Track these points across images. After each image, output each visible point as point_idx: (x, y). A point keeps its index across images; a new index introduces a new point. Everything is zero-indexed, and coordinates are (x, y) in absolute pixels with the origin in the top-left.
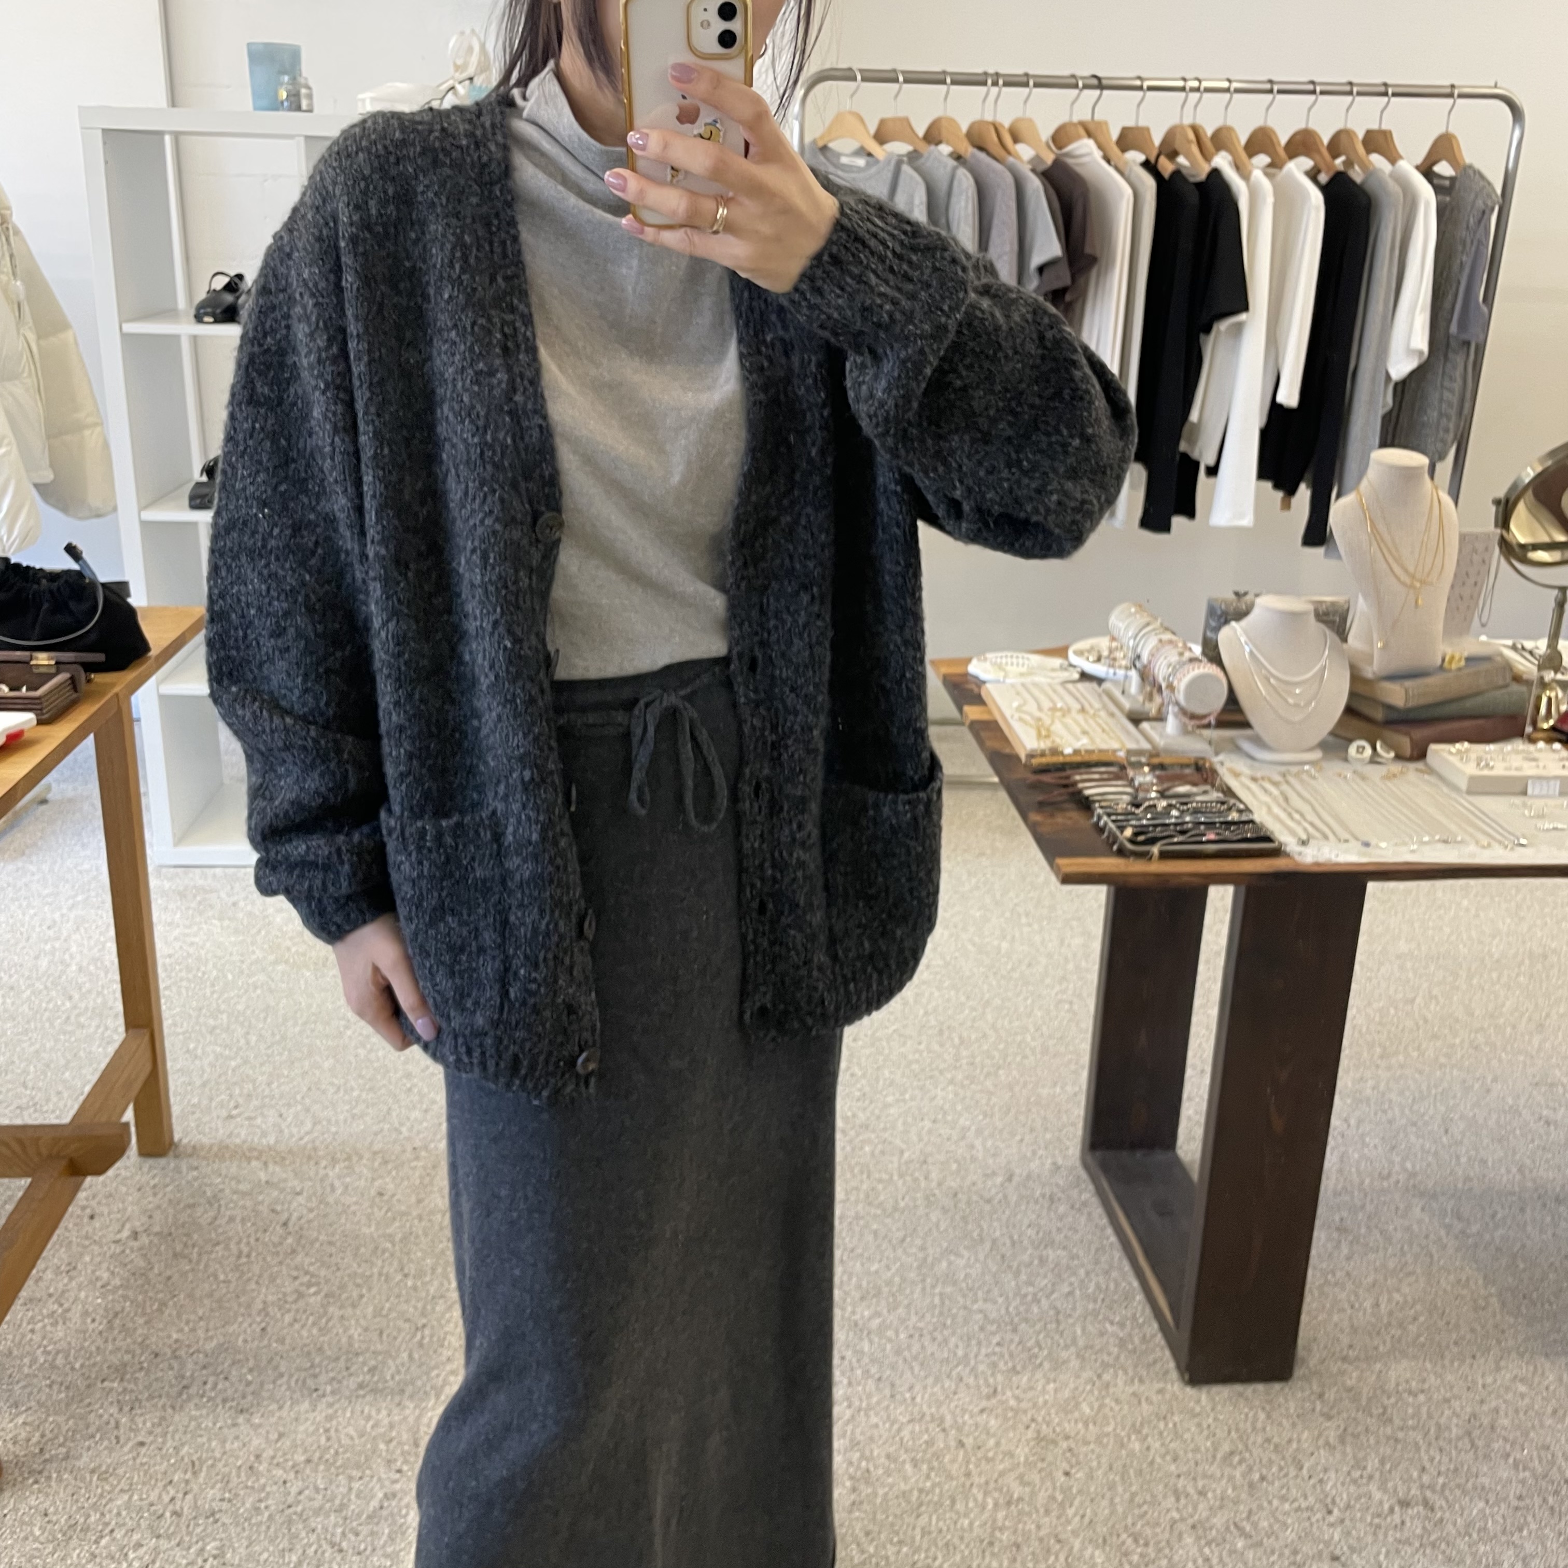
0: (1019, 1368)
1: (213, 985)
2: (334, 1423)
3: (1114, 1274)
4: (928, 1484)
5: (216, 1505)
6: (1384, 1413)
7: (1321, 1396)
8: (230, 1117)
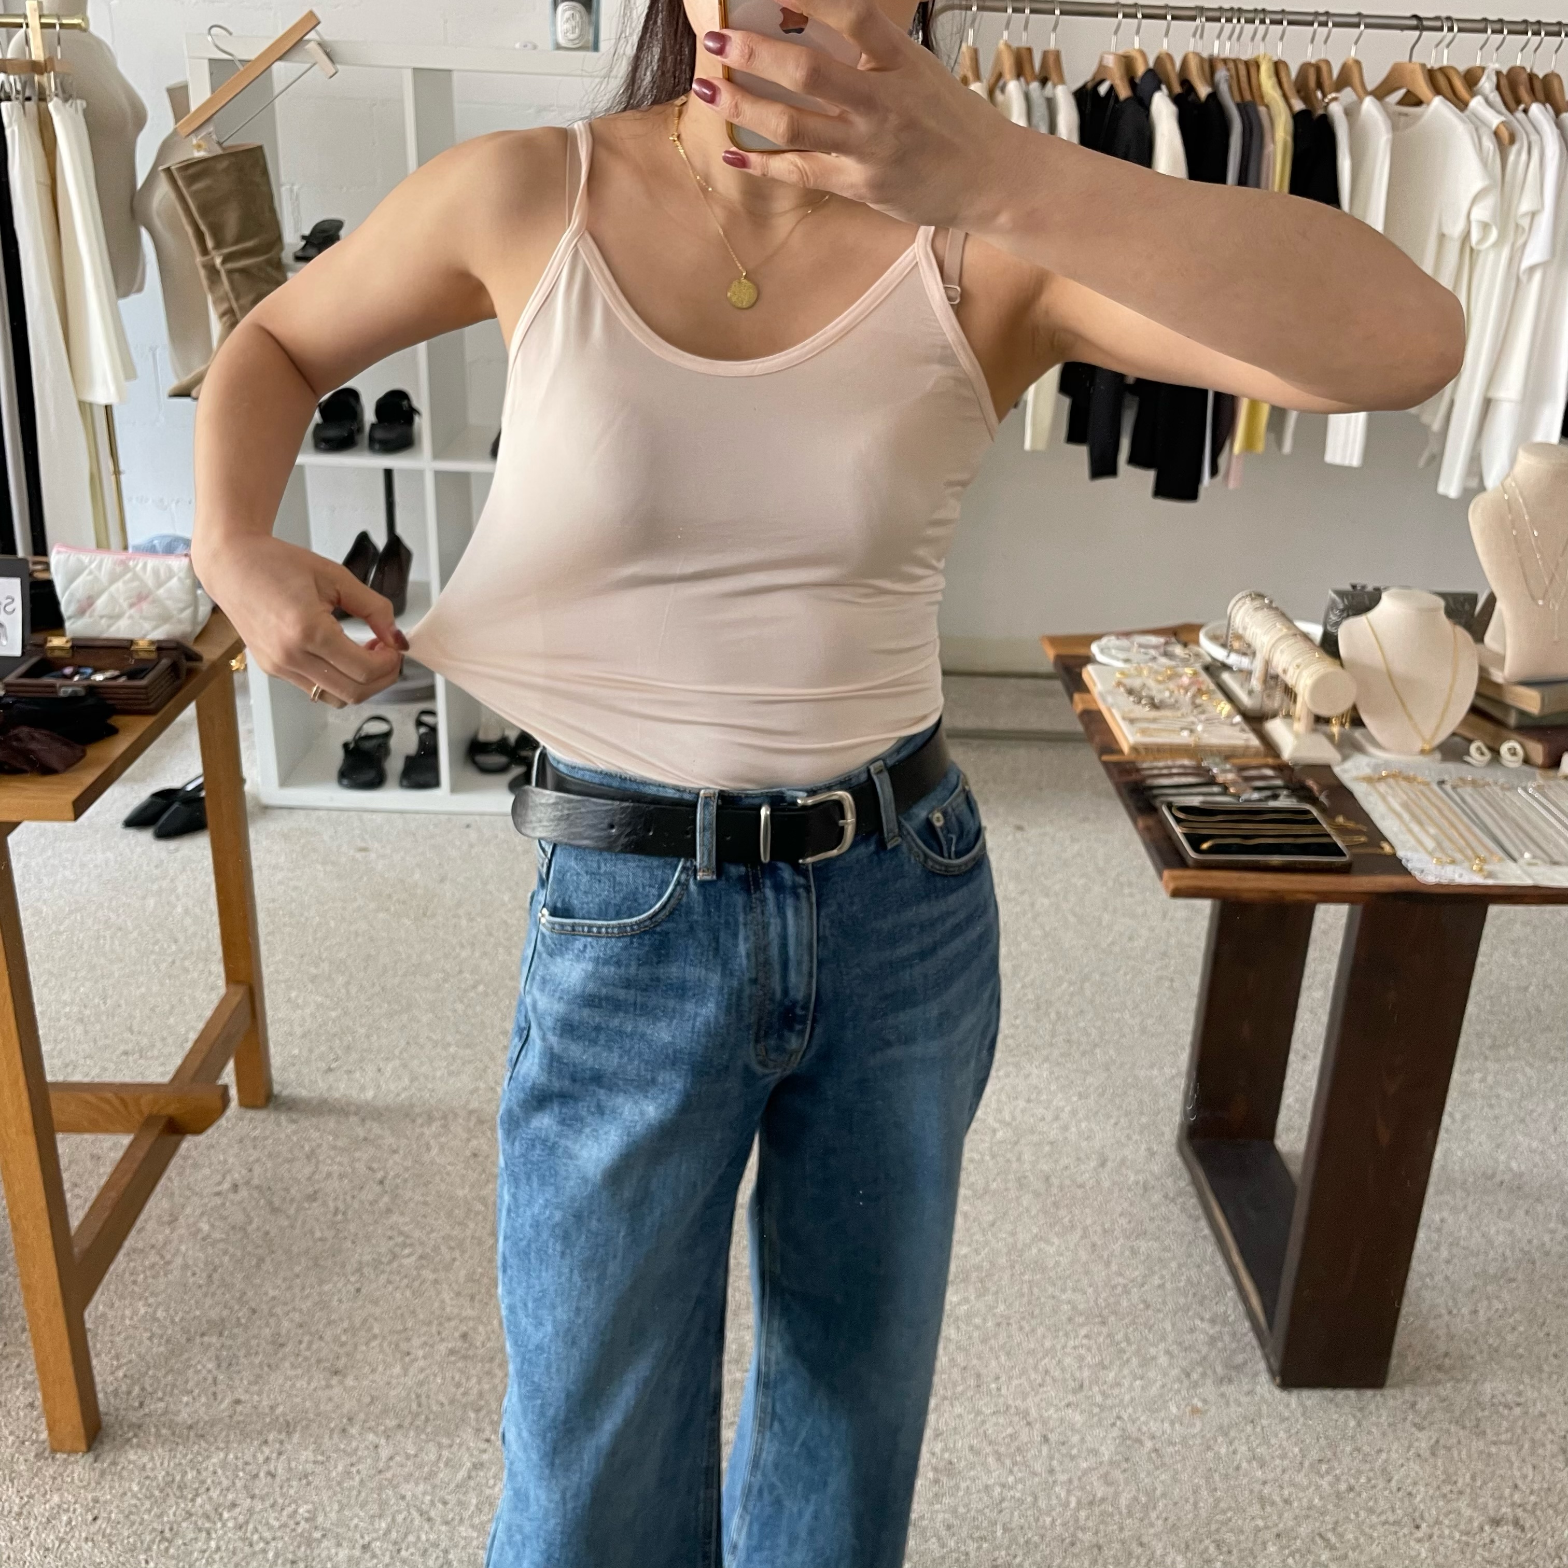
0: (1106, 1363)
1: (315, 932)
2: (425, 1388)
3: (1207, 1268)
4: (1011, 1479)
5: (310, 1467)
6: (1477, 1426)
7: (1413, 1405)
8: (330, 1070)
